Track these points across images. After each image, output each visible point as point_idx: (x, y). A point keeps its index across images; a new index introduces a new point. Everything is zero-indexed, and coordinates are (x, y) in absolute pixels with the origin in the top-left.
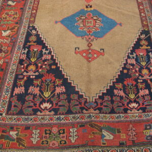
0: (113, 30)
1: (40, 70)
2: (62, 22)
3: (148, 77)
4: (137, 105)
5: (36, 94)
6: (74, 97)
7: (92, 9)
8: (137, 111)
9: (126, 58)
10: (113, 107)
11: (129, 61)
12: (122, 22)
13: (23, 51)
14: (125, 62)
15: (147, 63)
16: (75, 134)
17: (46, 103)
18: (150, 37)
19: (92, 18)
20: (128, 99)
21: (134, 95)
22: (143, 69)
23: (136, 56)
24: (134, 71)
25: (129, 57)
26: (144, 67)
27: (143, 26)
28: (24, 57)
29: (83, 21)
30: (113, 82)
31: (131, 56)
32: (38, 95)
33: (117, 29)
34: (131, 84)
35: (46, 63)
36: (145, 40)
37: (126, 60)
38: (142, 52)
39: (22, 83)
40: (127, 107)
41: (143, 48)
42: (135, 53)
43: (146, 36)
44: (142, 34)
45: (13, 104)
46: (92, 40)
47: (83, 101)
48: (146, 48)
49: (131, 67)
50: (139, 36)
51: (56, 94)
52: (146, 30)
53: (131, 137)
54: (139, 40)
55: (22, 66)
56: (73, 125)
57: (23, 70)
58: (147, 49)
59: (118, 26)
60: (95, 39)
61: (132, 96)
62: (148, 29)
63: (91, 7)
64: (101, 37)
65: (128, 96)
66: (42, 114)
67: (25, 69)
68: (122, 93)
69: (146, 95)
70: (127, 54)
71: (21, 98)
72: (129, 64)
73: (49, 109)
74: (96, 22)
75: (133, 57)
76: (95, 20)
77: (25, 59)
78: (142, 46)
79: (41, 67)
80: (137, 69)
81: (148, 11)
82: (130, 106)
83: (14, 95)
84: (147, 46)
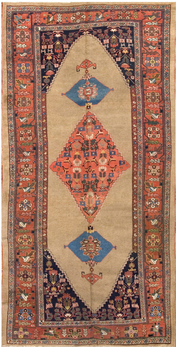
0: (109, 253)
1: (60, 291)
2: (70, 246)
3: (131, 295)
4: (122, 315)
5: (61, 308)
6: (84, 309)
7: (93, 231)
8: (121, 319)
9: (117, 280)
10: (107, 316)
11: (119, 283)
12: (117, 245)
13: (44, 276)
14: (116, 283)
15: (131, 284)
16: (86, 332)
17: (68, 314)
18: (137, 260)
19: (93, 241)
20: (117, 311)
21: (120, 309)
22: (128, 288)
23: (125, 278)
24: (122, 290)
25: (119, 279)
26: (129, 287)
27: (133, 248)
28: (46, 281)
29: (86, 246)
30: (108, 299)
31: (121, 278)
32: (62, 308)
33: (112, 252)
34: (119, 300)
35: (63, 285)
36: (133, 263)
37: (117, 282)
38: (129, 275)
39: (50, 300)
40: (116, 316)
41: (131, 270)
42: (124, 275)
43: (134, 259)
44: (131, 256)
45: (47, 315)
46: (94, 265)
47: (90, 312)
48: (133, 270)
49: (120, 288)
50: (129, 259)
51: (73, 308)
52: (135, 252)
53: (117, 334)
54: (129, 262)
55: (47, 288)
56: (85, 327)
57: (48, 291)
58: (133, 272)
59: (114, 249)
60: (95, 264)
61: (119, 309)
62: (137, 251)
63: (92, 229)
64: (100, 261)
65: (117, 309)
66: (67, 320)
67: (49, 290)
68: (113, 307)
69: (128, 308)
70: (118, 277)
71: (52, 310)
72: (119, 285)
73: (70, 317)
74: (96, 246)
75: (122, 279)
76: (95, 243)
77: (47, 282)
78: (130, 269)
79: (60, 288)
80: (124, 289)
81: (140, 231)
82: (117, 315)
83: (47, 309)
84: (134, 268)
